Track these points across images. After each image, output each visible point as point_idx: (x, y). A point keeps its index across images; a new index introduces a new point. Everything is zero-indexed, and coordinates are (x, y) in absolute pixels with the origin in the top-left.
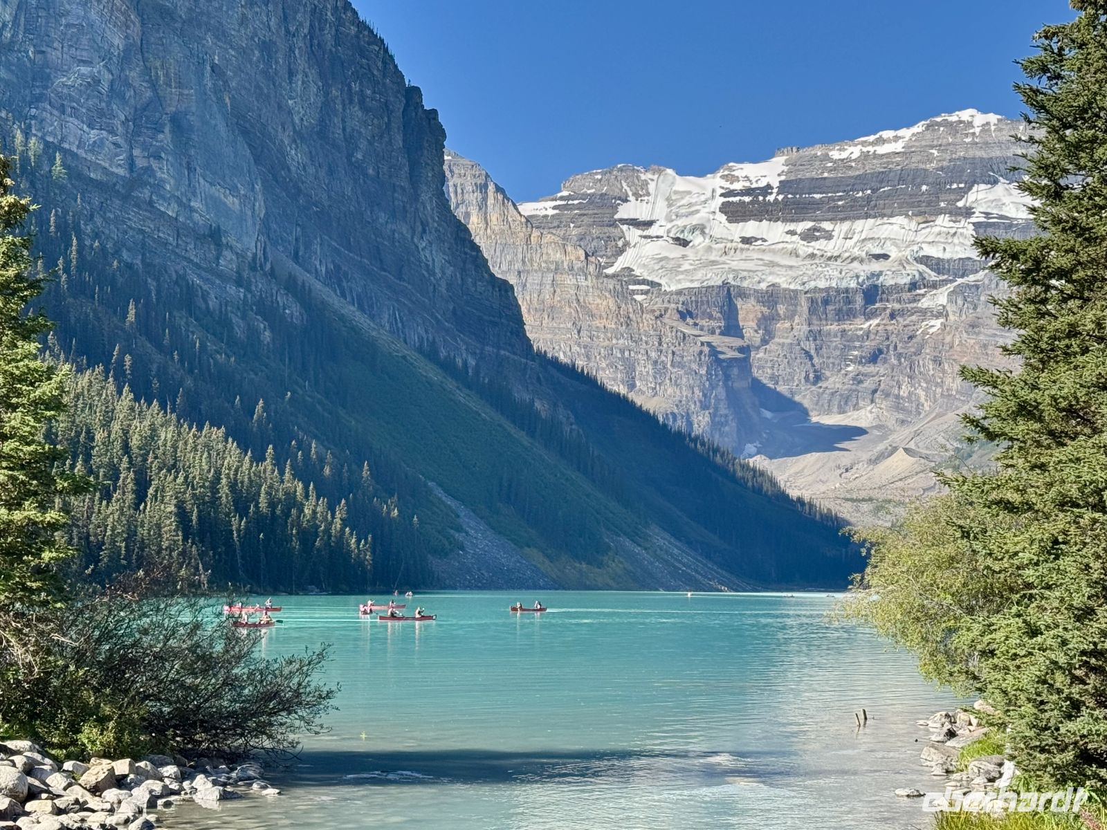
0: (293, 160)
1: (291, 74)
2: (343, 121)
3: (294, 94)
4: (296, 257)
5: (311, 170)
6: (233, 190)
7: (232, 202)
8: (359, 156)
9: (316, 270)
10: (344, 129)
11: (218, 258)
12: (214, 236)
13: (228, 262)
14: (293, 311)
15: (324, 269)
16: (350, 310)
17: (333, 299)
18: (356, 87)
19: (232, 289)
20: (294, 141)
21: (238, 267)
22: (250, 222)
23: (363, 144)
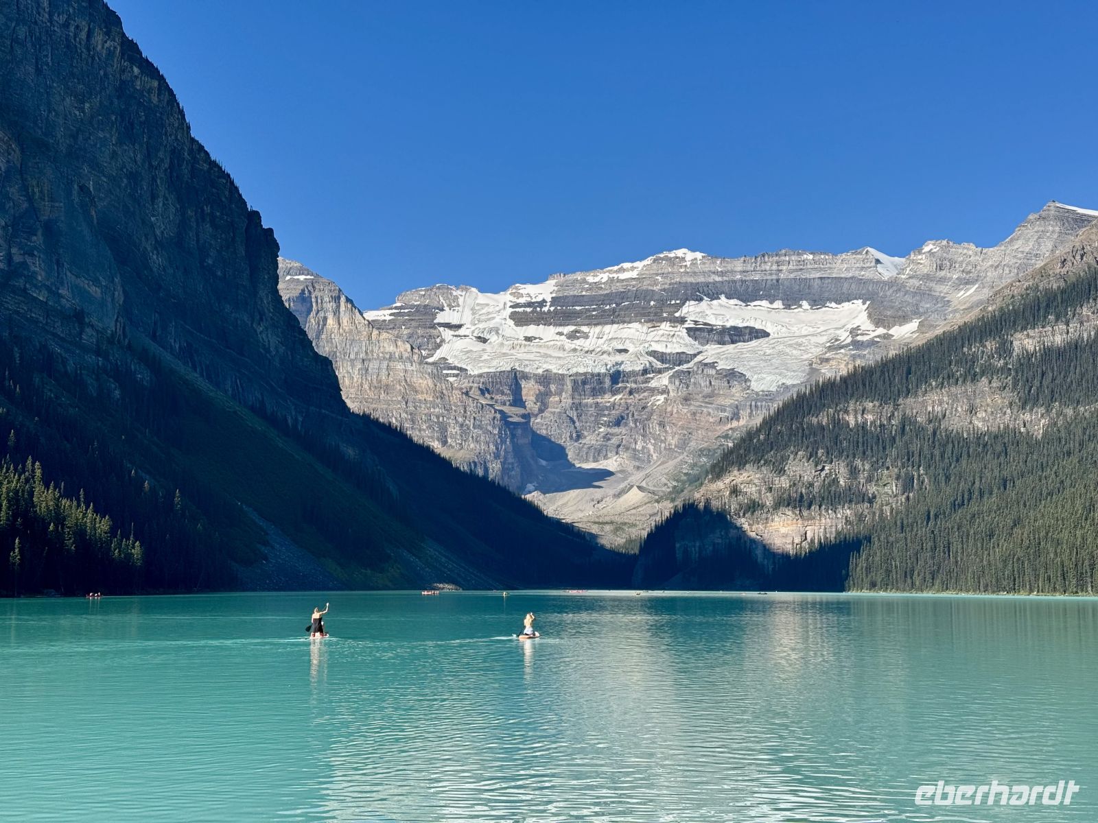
0: (155, 263)
1: (154, 197)
2: (197, 235)
3: (156, 213)
4: (154, 337)
5: (171, 271)
6: (96, 282)
7: (95, 291)
8: (210, 262)
9: (171, 346)
10: (198, 241)
11: (81, 334)
12: (79, 317)
13: (89, 337)
14: (143, 375)
15: (177, 346)
16: (194, 377)
17: (182, 368)
18: (207, 209)
19: (91, 359)
20: (156, 248)
21: (97, 341)
22: (110, 305)
23: (213, 253)
